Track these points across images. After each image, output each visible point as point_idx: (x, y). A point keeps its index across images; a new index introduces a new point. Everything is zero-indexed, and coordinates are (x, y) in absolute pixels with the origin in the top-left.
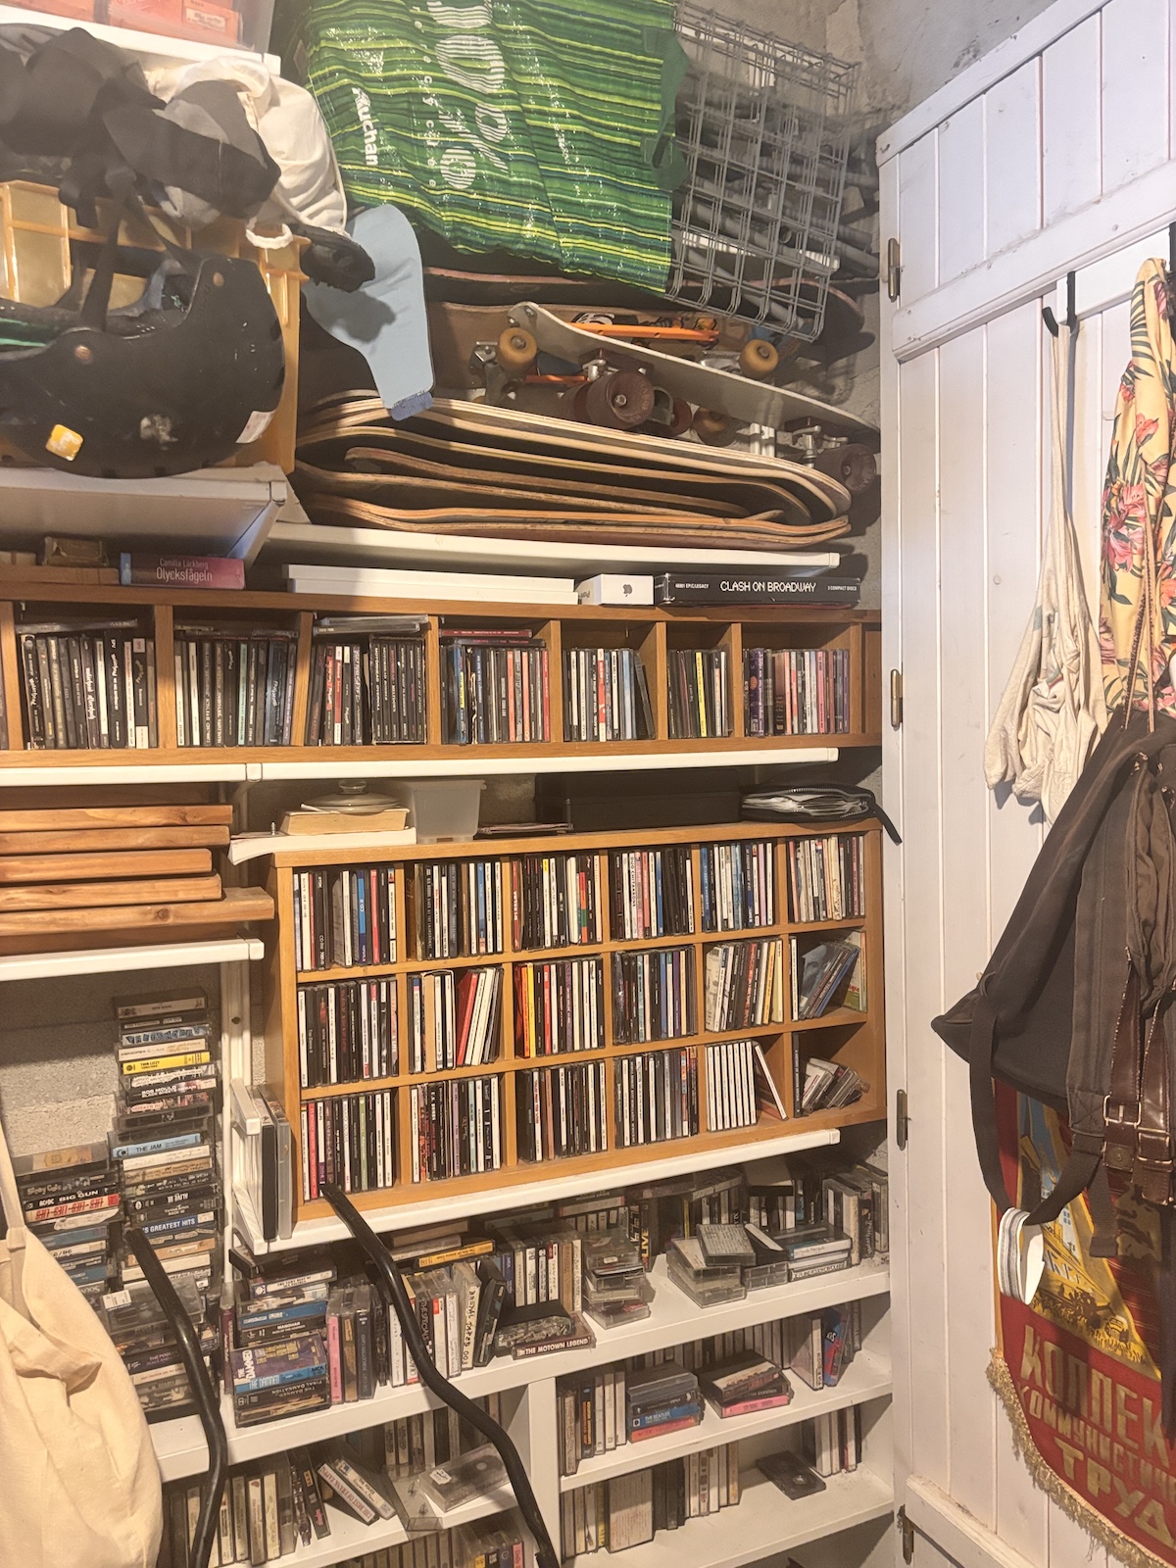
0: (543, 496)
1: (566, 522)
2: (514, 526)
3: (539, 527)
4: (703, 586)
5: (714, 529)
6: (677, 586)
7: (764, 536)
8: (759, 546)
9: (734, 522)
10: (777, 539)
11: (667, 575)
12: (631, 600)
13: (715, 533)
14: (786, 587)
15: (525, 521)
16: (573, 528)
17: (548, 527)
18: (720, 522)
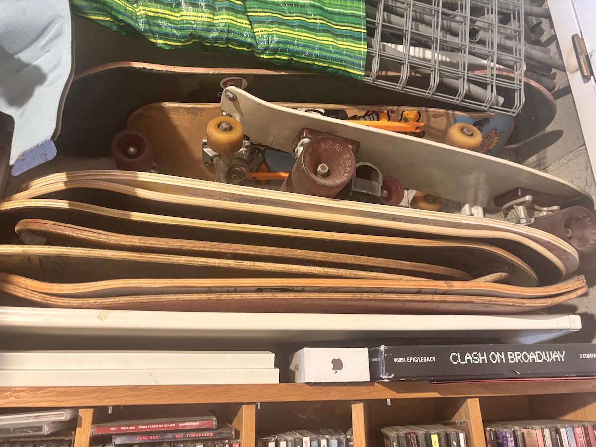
0: (232, 263)
1: (260, 290)
2: (195, 297)
3: (225, 296)
4: (428, 359)
5: (435, 292)
6: (396, 360)
7: (494, 299)
8: (490, 309)
9: (457, 285)
10: (510, 301)
11: (383, 348)
12: (342, 376)
13: (437, 298)
14: (530, 357)
15: (209, 290)
16: (267, 296)
17: (237, 296)
18: (442, 285)
